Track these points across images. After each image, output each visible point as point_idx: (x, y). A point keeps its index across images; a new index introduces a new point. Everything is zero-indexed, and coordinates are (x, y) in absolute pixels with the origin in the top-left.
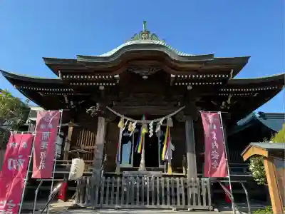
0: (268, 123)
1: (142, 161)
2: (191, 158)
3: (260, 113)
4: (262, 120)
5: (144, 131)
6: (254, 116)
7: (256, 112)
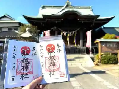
0: (105, 30)
1: (69, 43)
2: (81, 42)
3: (103, 27)
4: (103, 29)
5: (69, 35)
6: (101, 28)
7: (102, 27)
